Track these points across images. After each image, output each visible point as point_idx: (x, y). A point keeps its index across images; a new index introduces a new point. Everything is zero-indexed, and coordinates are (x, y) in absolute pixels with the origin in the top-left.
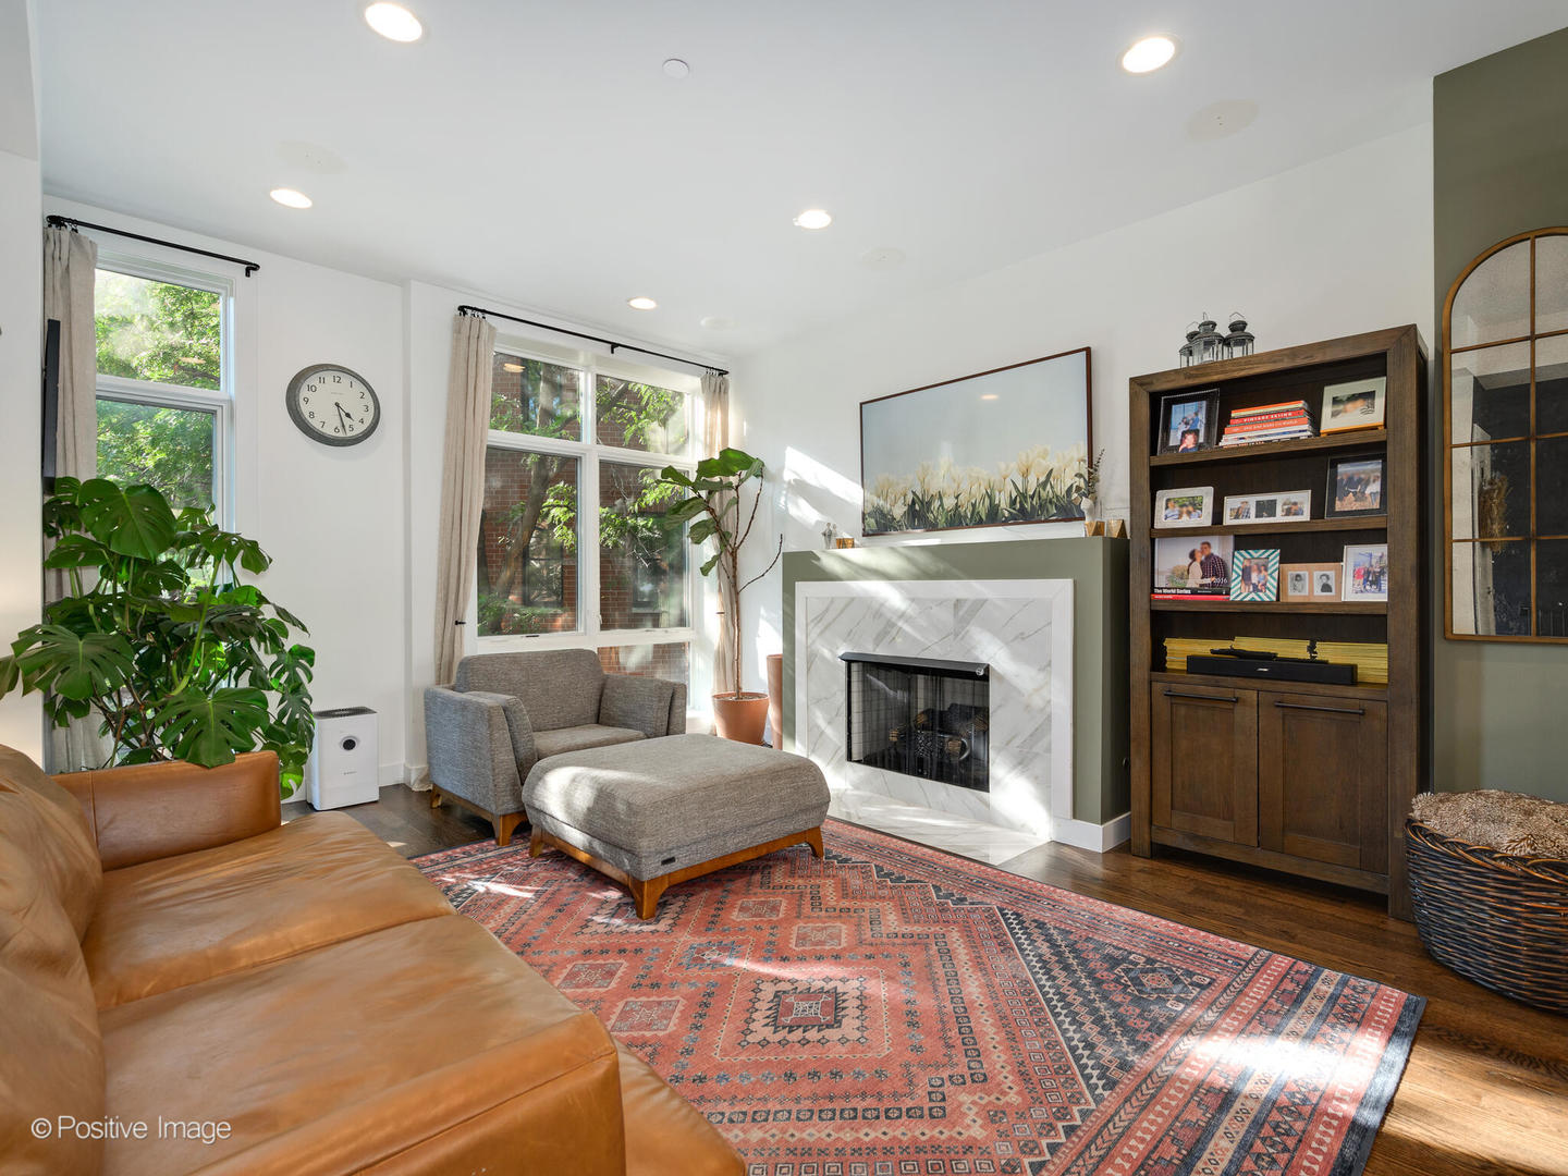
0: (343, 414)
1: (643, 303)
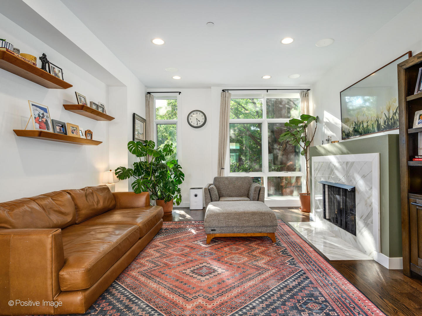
0: (198, 121)
1: (266, 77)
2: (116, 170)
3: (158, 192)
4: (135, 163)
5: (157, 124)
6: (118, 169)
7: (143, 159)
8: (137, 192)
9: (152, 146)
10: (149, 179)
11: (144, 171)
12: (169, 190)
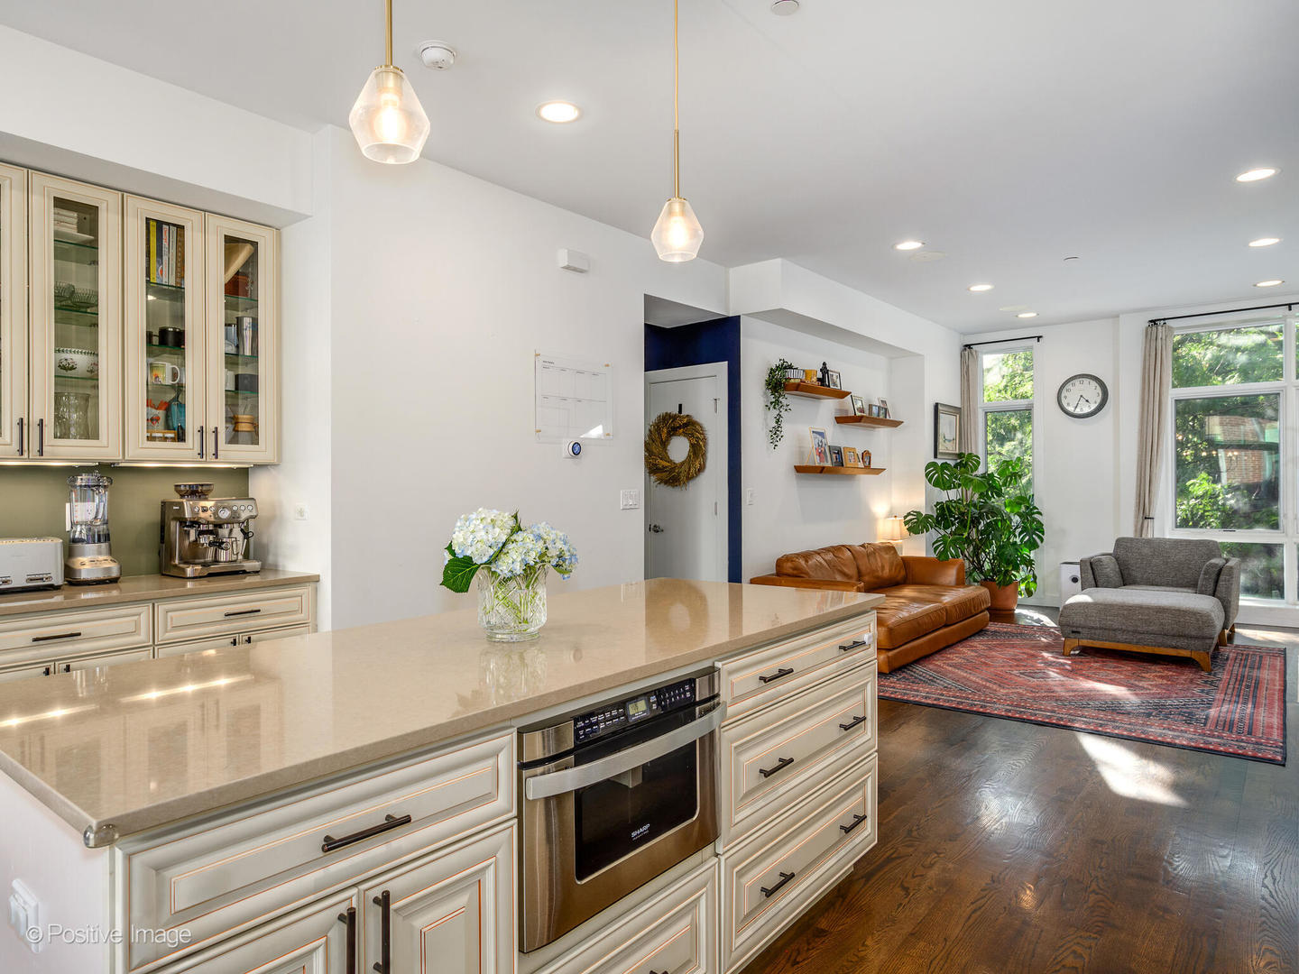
0: (1084, 401)
1: (1269, 283)
2: (905, 517)
3: (984, 562)
4: (938, 503)
5: (986, 413)
6: (909, 514)
7: (953, 494)
8: (943, 557)
9: (973, 464)
10: (966, 535)
11: (956, 519)
12: (1008, 563)
